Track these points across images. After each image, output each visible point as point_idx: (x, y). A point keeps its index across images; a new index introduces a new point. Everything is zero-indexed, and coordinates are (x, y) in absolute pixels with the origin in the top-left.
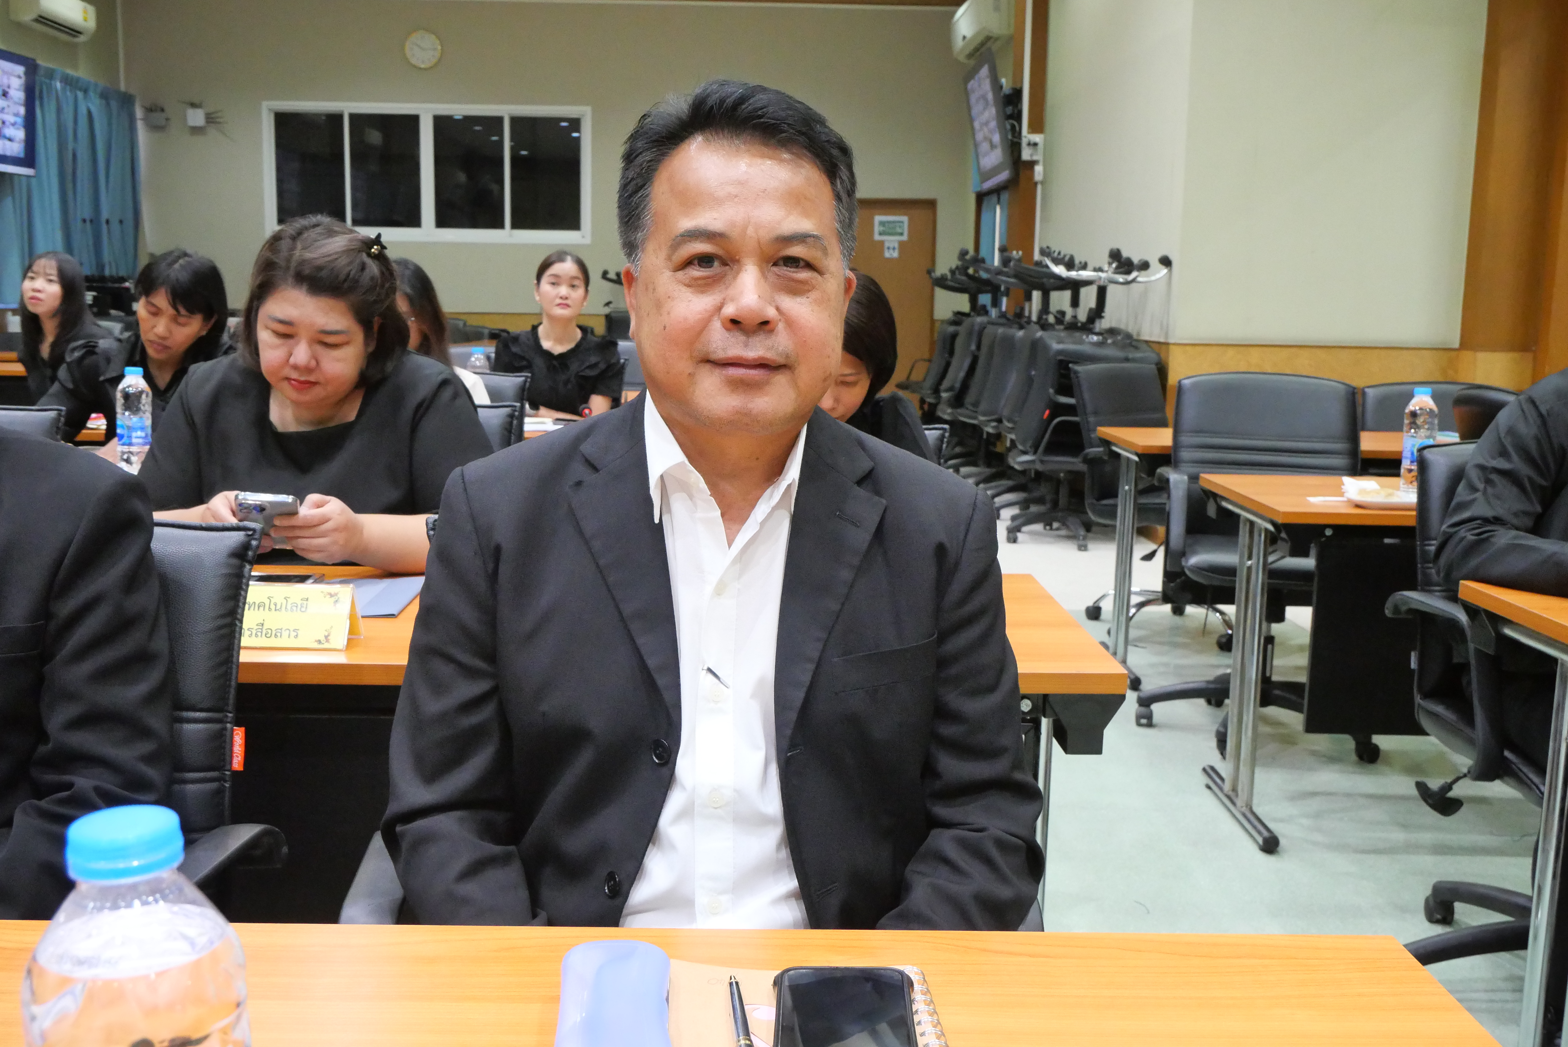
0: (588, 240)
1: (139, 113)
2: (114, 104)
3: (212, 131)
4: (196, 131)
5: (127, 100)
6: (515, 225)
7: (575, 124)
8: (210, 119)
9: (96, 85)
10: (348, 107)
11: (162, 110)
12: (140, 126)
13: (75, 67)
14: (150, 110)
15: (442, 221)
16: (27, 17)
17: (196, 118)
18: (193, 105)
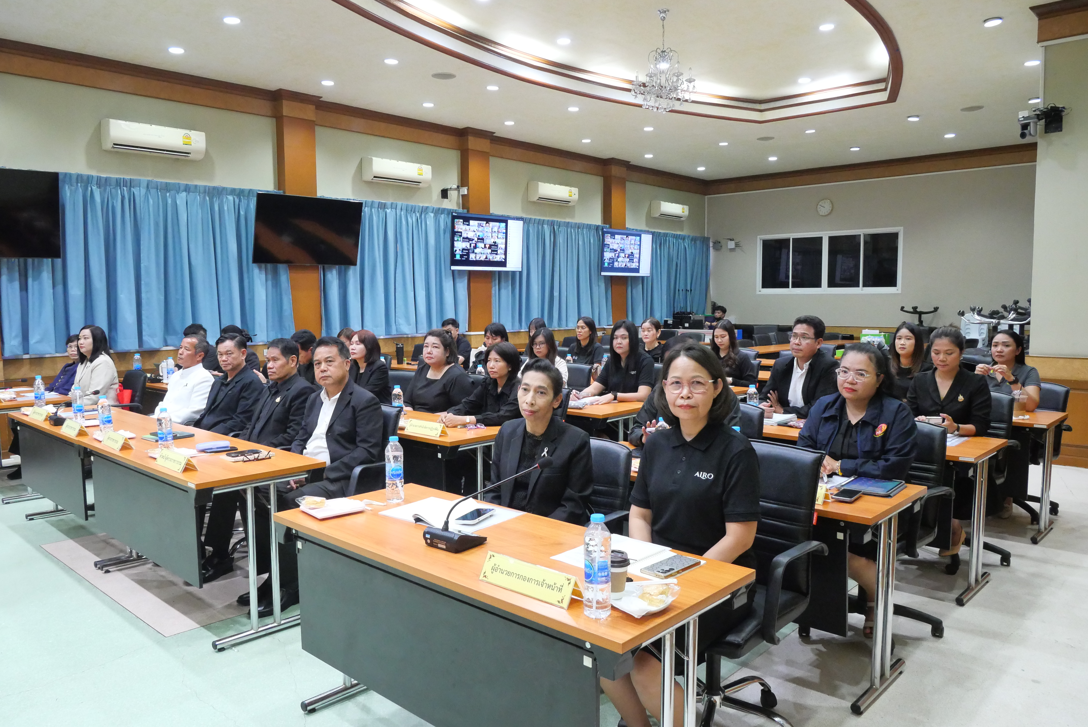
0: (900, 292)
1: (711, 244)
2: (698, 242)
3: (737, 249)
4: (732, 250)
5: (705, 241)
6: (864, 286)
7: (895, 236)
8: (737, 245)
9: (689, 236)
10: (792, 236)
11: (720, 242)
12: (711, 249)
13: (682, 230)
14: (714, 243)
15: (832, 284)
16: (657, 215)
17: (731, 245)
18: (731, 240)
